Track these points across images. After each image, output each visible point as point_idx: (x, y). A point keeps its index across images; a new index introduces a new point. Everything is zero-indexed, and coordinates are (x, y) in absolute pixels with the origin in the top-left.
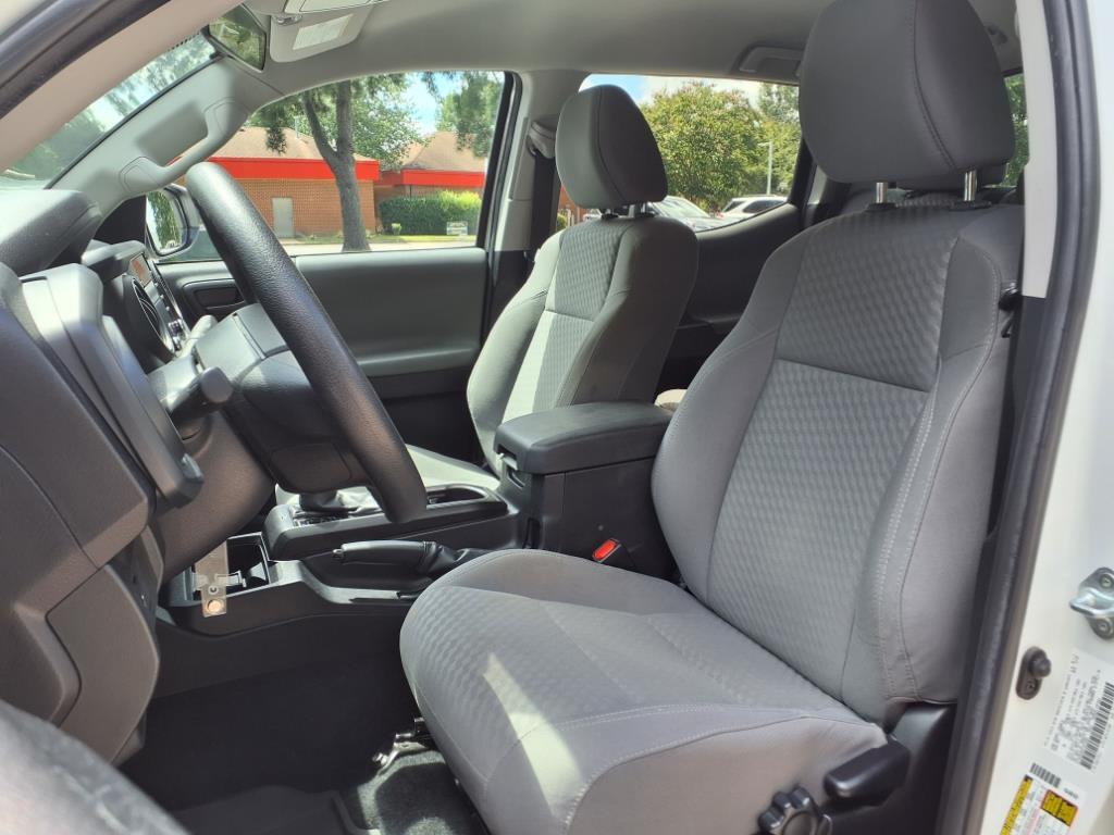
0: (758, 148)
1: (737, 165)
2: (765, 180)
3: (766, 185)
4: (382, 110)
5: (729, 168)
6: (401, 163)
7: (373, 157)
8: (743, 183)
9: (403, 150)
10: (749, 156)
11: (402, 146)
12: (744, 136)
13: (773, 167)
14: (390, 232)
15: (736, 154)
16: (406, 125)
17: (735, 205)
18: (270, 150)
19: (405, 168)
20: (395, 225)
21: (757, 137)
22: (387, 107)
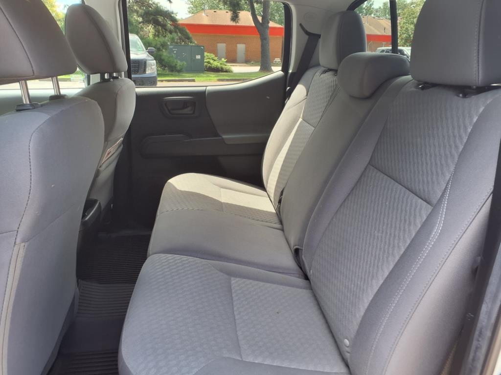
18: (232, 22)
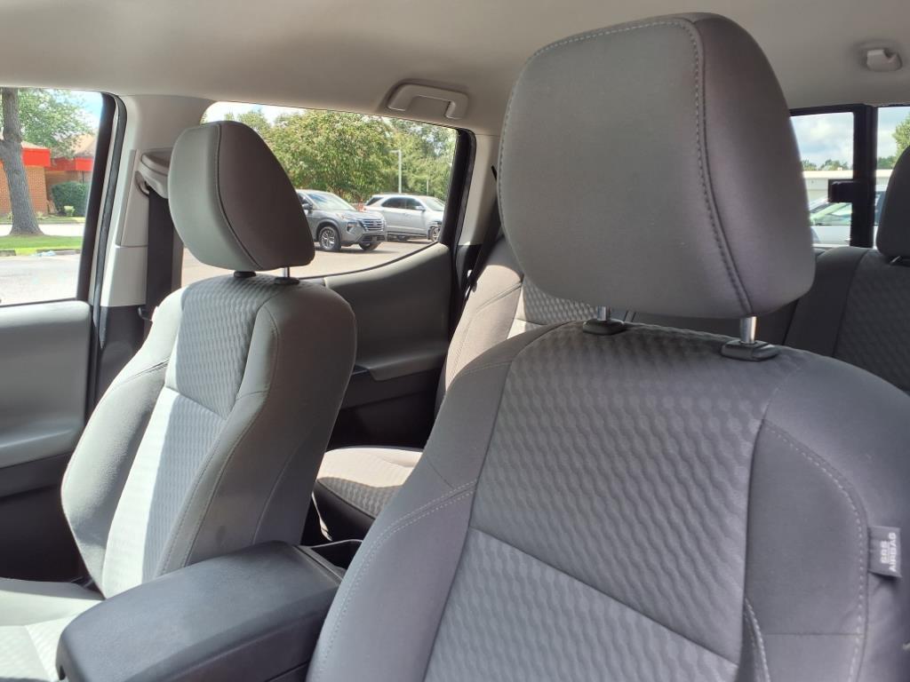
0: (390, 155)
1: (374, 167)
2: (397, 179)
3: (397, 183)
4: (52, 103)
5: (368, 169)
6: (73, 151)
7: (45, 144)
8: (380, 181)
9: (75, 141)
10: (384, 161)
11: (73, 136)
12: (379, 144)
13: (402, 169)
14: (63, 213)
15: (373, 158)
16: (77, 118)
17: (375, 200)
19: (77, 156)
20: (67, 208)
21: (389, 146)
22: (57, 101)
